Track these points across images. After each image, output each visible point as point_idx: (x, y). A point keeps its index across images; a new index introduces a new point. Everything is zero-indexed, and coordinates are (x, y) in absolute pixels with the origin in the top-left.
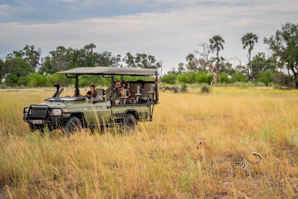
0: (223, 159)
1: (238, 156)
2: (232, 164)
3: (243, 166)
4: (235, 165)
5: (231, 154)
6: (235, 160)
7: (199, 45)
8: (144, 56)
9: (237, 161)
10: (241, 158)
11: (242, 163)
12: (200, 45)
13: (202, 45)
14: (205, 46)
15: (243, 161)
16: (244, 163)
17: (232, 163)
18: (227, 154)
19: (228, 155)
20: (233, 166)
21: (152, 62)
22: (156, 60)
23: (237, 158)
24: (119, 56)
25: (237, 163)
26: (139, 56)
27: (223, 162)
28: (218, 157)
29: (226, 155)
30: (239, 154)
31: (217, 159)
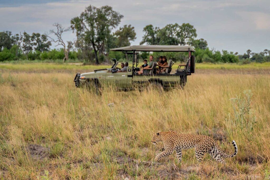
0: (190, 143)
1: (207, 143)
2: (199, 152)
3: (215, 155)
4: (202, 153)
5: (199, 139)
6: (203, 148)
7: (53, 25)
8: (38, 35)
9: (205, 149)
10: (210, 145)
11: (214, 152)
12: (55, 26)
13: (56, 26)
14: (58, 26)
15: (214, 149)
16: (215, 151)
17: (199, 150)
18: (196, 138)
19: (196, 140)
20: (199, 154)
21: (44, 40)
22: (47, 39)
23: (206, 145)
24: (17, 35)
25: (204, 152)
26: (34, 36)
27: (191, 147)
28: (184, 140)
29: (193, 139)
30: (209, 141)
31: (183, 143)
